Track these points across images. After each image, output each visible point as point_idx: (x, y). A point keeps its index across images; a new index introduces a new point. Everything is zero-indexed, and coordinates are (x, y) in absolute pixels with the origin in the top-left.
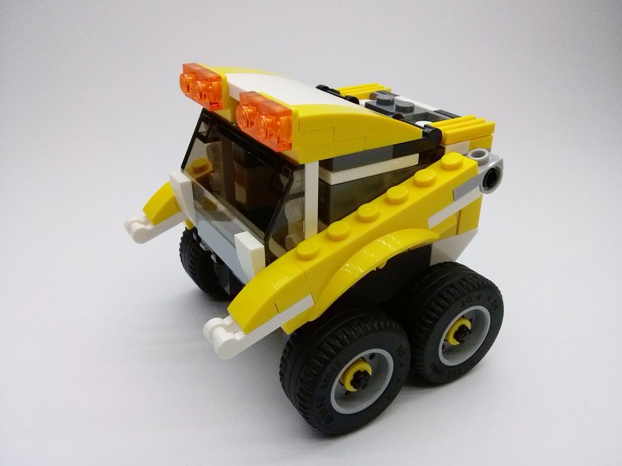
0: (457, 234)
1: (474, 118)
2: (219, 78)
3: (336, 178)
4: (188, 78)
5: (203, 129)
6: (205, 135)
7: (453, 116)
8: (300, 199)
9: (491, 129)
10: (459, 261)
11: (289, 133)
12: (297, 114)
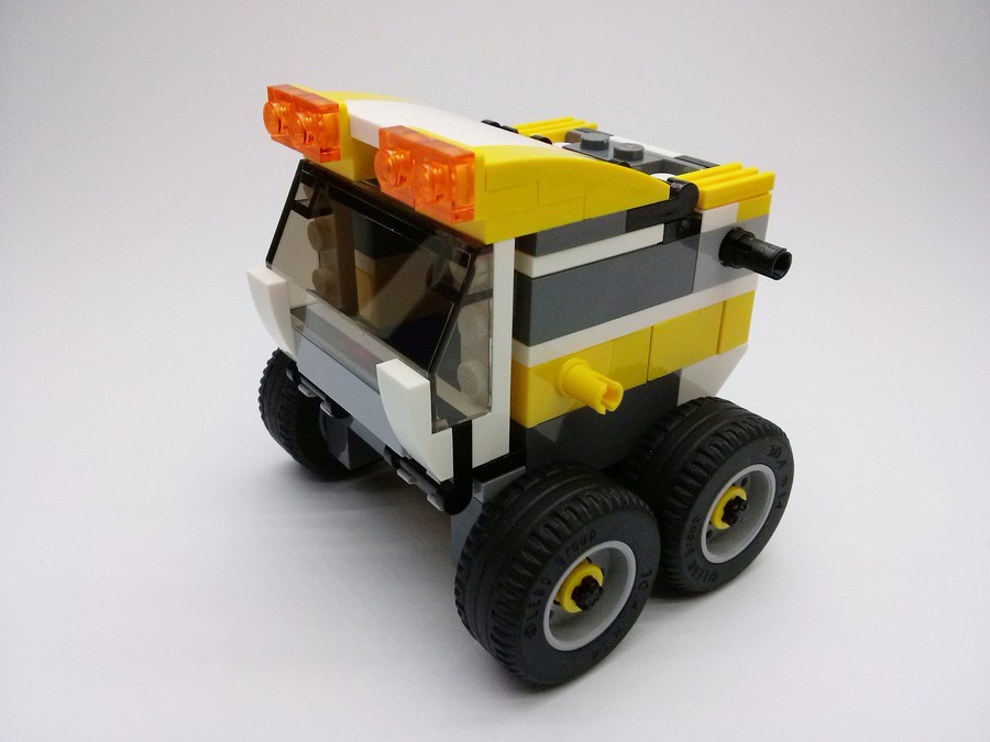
0: (718, 352)
1: (740, 167)
2: (333, 108)
3: (540, 266)
4: (278, 108)
5: (302, 195)
6: (307, 204)
7: (707, 166)
8: (484, 302)
9: (768, 183)
10: (722, 394)
11: (470, 194)
12: (482, 160)
